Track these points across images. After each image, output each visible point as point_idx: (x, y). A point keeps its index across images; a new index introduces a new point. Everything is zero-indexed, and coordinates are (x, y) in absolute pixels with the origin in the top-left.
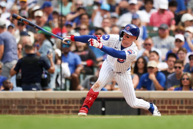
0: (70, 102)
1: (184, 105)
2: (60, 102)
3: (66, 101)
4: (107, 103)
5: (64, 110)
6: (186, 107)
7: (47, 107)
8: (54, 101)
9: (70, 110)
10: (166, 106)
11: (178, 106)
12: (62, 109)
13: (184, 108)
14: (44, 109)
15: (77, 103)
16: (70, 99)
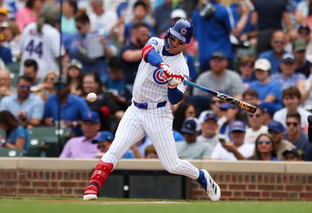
0: (72, 176)
1: (257, 184)
2: (57, 175)
3: (66, 174)
4: (132, 179)
5: (63, 188)
6: (260, 187)
7: (35, 184)
8: (47, 174)
9: (73, 189)
10: (228, 184)
11: (247, 184)
12: (59, 188)
13: (257, 187)
14: (31, 187)
15: (84, 178)
16: (73, 170)
